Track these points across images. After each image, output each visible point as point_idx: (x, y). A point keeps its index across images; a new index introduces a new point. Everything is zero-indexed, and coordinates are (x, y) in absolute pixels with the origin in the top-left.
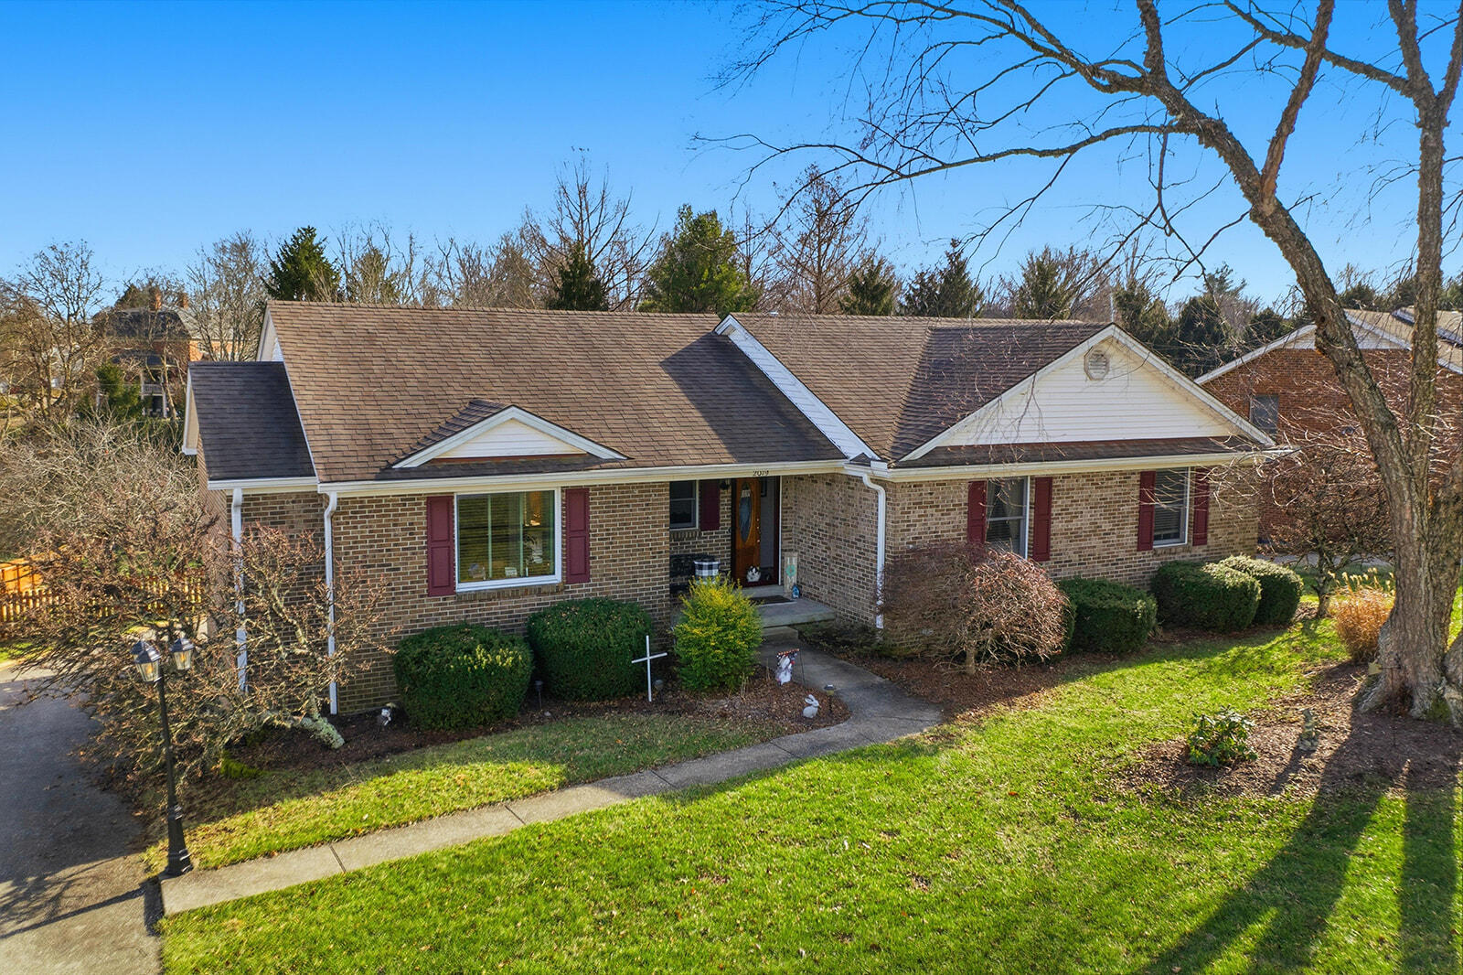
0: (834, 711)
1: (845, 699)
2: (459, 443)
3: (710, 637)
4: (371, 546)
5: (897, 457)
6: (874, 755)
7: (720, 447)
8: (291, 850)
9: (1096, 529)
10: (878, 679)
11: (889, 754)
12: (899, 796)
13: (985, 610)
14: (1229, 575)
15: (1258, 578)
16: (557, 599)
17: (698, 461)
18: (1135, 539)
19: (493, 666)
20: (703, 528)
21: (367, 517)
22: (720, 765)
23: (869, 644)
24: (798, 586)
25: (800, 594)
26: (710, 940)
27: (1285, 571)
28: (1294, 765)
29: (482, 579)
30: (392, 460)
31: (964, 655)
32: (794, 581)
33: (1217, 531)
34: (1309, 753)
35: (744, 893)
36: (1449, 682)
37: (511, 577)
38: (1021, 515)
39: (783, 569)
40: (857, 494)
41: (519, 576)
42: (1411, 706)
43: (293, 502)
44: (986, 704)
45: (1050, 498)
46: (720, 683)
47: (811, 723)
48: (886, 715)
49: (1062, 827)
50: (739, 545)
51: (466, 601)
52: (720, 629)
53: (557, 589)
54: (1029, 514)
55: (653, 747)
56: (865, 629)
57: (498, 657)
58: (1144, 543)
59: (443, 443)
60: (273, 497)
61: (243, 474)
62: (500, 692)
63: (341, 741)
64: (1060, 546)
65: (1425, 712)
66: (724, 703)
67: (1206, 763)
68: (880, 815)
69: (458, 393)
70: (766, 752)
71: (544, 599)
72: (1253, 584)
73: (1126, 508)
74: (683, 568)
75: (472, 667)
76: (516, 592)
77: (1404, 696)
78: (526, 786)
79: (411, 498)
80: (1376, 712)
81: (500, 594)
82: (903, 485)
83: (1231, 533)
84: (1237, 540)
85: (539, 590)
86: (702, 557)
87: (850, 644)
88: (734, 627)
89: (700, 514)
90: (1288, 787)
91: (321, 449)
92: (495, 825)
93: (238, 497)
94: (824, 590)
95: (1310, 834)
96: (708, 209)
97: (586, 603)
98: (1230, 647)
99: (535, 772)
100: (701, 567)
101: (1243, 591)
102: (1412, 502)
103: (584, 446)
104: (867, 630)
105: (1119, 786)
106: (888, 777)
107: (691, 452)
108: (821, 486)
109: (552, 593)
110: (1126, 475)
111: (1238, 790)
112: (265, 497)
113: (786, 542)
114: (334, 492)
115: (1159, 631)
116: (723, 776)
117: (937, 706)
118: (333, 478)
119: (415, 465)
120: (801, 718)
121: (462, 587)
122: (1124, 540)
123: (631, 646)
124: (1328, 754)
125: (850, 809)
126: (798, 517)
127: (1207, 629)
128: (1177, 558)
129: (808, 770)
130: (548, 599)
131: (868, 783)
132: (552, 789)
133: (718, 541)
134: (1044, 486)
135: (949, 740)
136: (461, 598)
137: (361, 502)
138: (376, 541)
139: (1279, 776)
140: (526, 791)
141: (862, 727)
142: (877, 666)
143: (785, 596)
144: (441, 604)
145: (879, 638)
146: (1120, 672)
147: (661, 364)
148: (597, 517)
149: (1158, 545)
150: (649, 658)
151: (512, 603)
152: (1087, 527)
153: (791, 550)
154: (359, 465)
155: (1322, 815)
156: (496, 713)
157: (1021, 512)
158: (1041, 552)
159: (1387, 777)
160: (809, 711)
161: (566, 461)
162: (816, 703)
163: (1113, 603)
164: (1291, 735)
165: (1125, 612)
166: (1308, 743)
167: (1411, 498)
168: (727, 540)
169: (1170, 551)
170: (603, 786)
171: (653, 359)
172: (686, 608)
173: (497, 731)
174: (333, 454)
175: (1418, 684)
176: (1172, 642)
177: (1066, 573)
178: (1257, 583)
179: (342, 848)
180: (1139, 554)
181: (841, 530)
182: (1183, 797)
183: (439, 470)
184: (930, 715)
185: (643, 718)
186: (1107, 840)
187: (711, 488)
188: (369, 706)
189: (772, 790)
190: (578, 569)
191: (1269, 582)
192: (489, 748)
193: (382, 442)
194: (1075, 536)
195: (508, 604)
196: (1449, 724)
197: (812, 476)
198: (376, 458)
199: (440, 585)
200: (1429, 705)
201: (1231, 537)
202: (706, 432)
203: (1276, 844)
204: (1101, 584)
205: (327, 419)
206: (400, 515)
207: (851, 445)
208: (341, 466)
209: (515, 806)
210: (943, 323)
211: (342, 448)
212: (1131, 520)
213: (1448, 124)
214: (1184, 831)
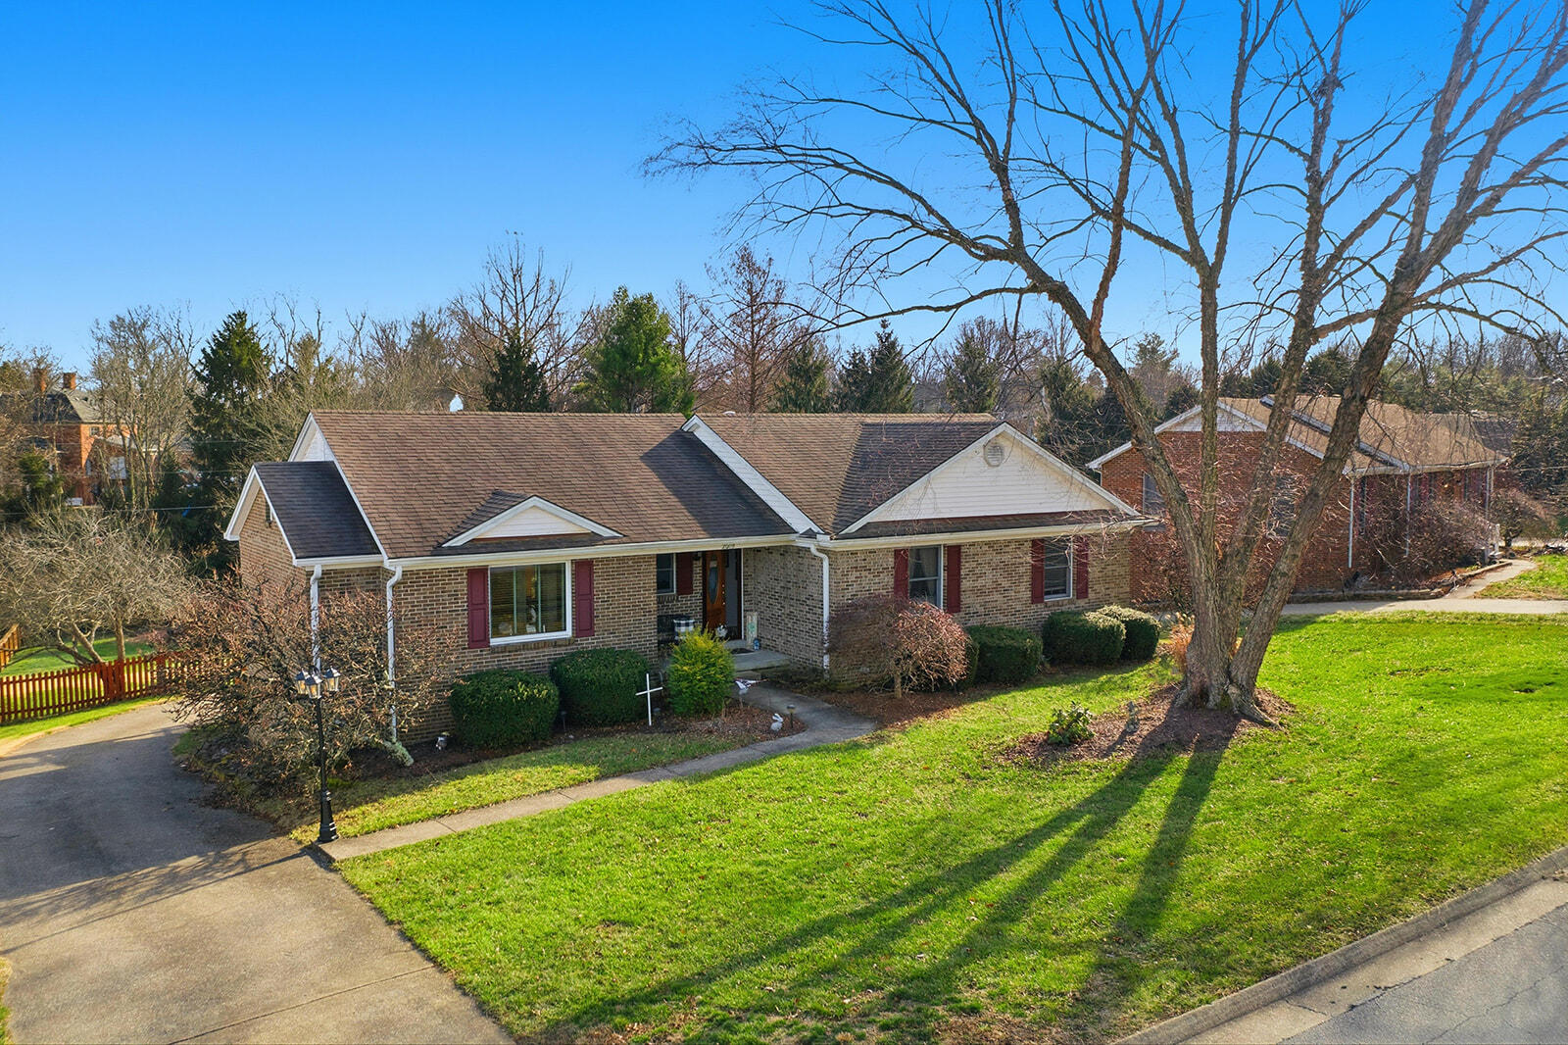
0: (793, 726)
1: (801, 718)
2: (493, 525)
3: (696, 672)
4: (425, 609)
5: (837, 531)
6: (828, 750)
7: (696, 526)
8: (407, 824)
9: (997, 588)
10: (826, 705)
11: (839, 749)
12: (846, 772)
13: (908, 645)
14: (1101, 621)
15: (1123, 622)
16: (570, 649)
17: (679, 538)
18: (1029, 594)
19: (531, 698)
20: (679, 592)
21: (422, 586)
22: (714, 761)
23: (819, 681)
24: (758, 639)
25: (760, 647)
26: (725, 849)
27: (1145, 616)
28: (1122, 740)
29: (508, 635)
30: (441, 540)
31: (892, 681)
32: (755, 636)
33: (1095, 587)
34: (1132, 733)
35: (743, 827)
36: (1231, 682)
37: (531, 633)
38: (937, 576)
39: (745, 626)
40: (806, 561)
41: (537, 632)
42: (1208, 701)
43: (358, 575)
44: (909, 718)
45: (959, 562)
46: (702, 710)
47: (777, 734)
48: (834, 727)
49: (959, 784)
50: (708, 608)
51: (498, 653)
52: (705, 666)
53: (568, 642)
54: (942, 574)
55: (661, 753)
56: (814, 670)
57: (535, 691)
58: (1037, 597)
59: (481, 526)
60: (342, 572)
61: (321, 554)
62: (537, 717)
63: (412, 761)
64: (968, 601)
65: (1216, 705)
66: (710, 724)
67: (1060, 742)
68: (832, 784)
69: (482, 486)
70: (746, 753)
71: (559, 650)
72: (1119, 626)
73: (1022, 570)
74: (666, 626)
75: (516, 698)
76: (537, 645)
77: (1203, 694)
78: (571, 779)
79: (455, 570)
80: (1184, 707)
81: (525, 646)
82: (842, 553)
83: (1108, 589)
84: (1113, 595)
85: (555, 643)
86: (680, 617)
87: (803, 681)
88: (714, 665)
89: (677, 581)
90: (1114, 754)
91: (384, 532)
92: (555, 803)
93: (318, 572)
94: (780, 642)
95: (1122, 778)
96: (645, 292)
97: (595, 652)
98: (1101, 675)
99: (572, 772)
100: (679, 625)
101: (1111, 632)
102: (1200, 555)
103: (588, 526)
104: (817, 672)
105: (1001, 760)
106: (838, 761)
107: (673, 530)
108: (776, 556)
109: (566, 646)
110: (1020, 543)
111: (1081, 756)
112: (336, 571)
113: (747, 604)
114: (397, 567)
115: (1048, 666)
116: (717, 767)
117: (872, 720)
118: (399, 555)
119: (459, 544)
120: (770, 731)
121: (495, 642)
122: (1019, 595)
123: (636, 682)
124: (1145, 733)
125: (811, 781)
126: (756, 582)
127: (1085, 664)
128: (1063, 609)
129: (780, 761)
130: (562, 650)
131: (824, 766)
132: (590, 781)
133: (693, 602)
134: (954, 552)
135: (881, 740)
136: (495, 650)
137: (418, 574)
138: (428, 605)
139: (1109, 747)
140: (571, 782)
141: (816, 735)
142: (825, 696)
143: (748, 648)
144: (478, 655)
145: (827, 676)
146: (1014, 694)
147: (641, 458)
148: (599, 583)
149: (1048, 599)
150: (649, 691)
151: (533, 653)
152: (990, 584)
153: (751, 610)
154: (416, 545)
155: (1133, 767)
156: (533, 734)
157: (937, 573)
158: (953, 605)
159: (1183, 746)
160: (775, 726)
161: (574, 539)
162: (781, 720)
163: (1009, 642)
164: (1122, 725)
165: (1017, 649)
166: (1132, 727)
167: (1199, 551)
168: (699, 602)
169: (1055, 604)
170: (629, 778)
171: (634, 454)
172: (676, 653)
173: (535, 749)
174: (393, 536)
175: (1212, 684)
176: (1058, 673)
177: (974, 622)
178: (1123, 626)
179: (445, 821)
180: (1034, 606)
181: (793, 592)
182: (1042, 763)
183: (478, 548)
184: (867, 726)
185: (648, 736)
186: (989, 790)
187: (686, 559)
188: (423, 738)
189: (754, 773)
190: (584, 627)
191: (1131, 625)
192: (534, 758)
193: (429, 526)
194: (980, 592)
195: (531, 654)
196: (1231, 711)
197: (769, 548)
198: (428, 539)
199: (478, 640)
200: (1218, 699)
201: (1108, 592)
202: (684, 516)
203: (1100, 785)
204: (1000, 629)
205: (382, 509)
206: (447, 584)
207: (799, 522)
208: (402, 545)
209: (565, 791)
210: (872, 419)
211: (401, 531)
212: (1026, 579)
213: (1219, 286)
214: (1040, 782)
